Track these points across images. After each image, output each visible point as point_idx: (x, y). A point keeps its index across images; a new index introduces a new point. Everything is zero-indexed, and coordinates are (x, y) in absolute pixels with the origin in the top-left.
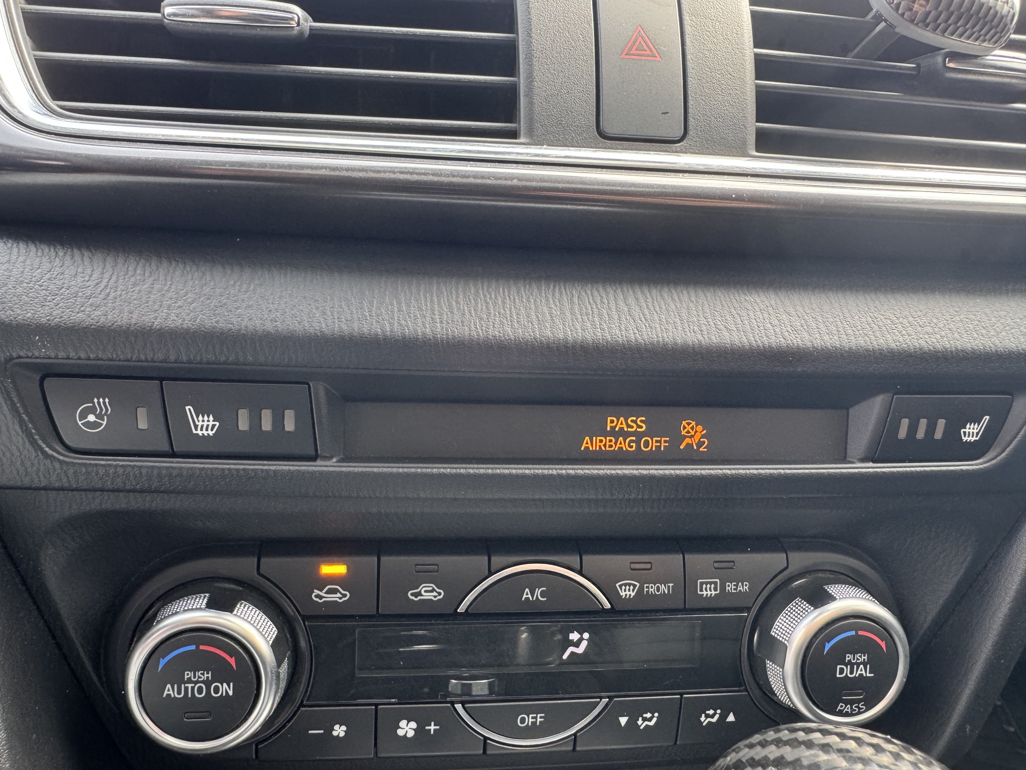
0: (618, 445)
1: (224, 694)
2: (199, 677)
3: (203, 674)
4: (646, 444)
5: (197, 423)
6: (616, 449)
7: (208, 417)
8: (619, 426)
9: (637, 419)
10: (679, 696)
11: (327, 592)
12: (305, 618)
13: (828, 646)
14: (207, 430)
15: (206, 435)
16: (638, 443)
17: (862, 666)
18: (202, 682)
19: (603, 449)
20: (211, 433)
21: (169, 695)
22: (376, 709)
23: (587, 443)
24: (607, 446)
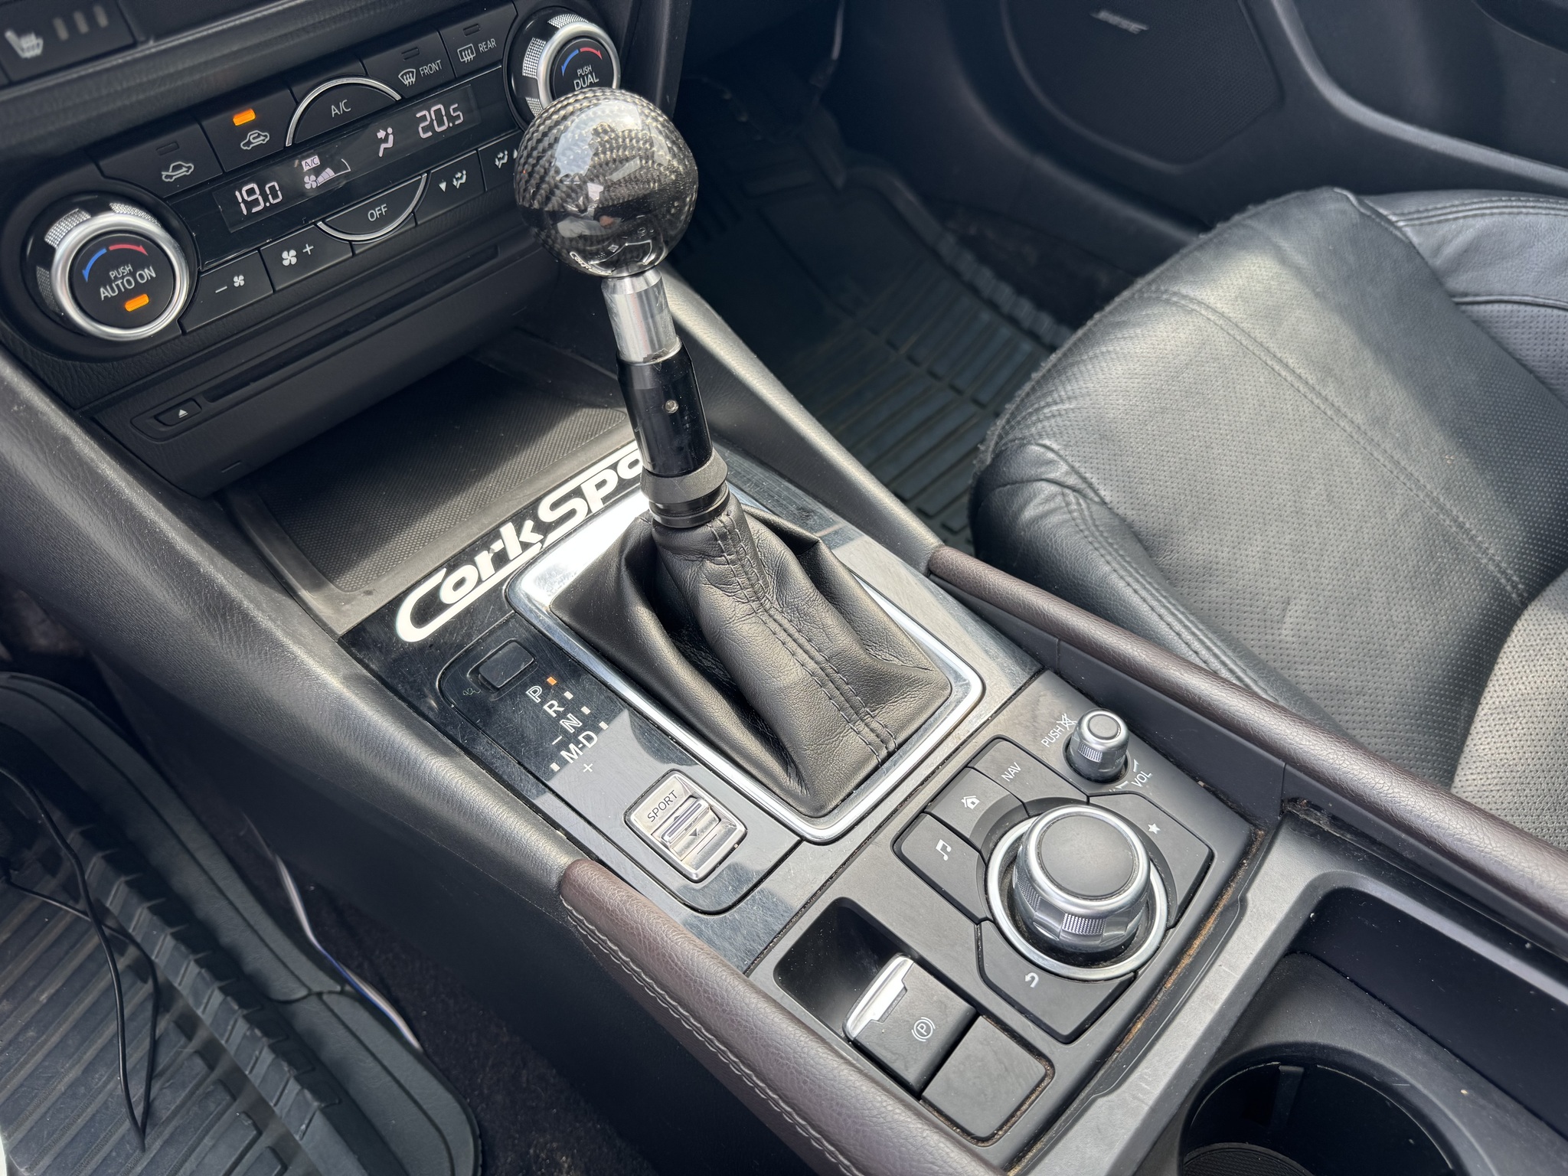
1: (149, 278)
2: (123, 272)
3: (125, 268)
5: (22, 46)
7: (30, 36)
10: (475, 151)
11: (173, 171)
13: (563, 69)
14: (33, 49)
15: (34, 55)
18: (127, 275)
20: (37, 52)
21: (106, 297)
22: (259, 251)
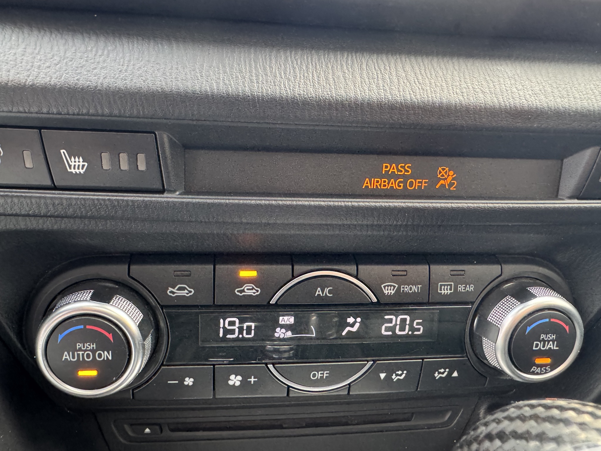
0: (390, 185)
1: (105, 359)
2: (87, 347)
3: (90, 345)
4: (411, 184)
5: (71, 163)
6: (389, 188)
7: (79, 158)
8: (391, 170)
9: (405, 165)
10: (421, 360)
11: (178, 290)
12: (162, 307)
13: (529, 329)
14: (78, 169)
15: (78, 173)
16: (405, 183)
17: (551, 342)
18: (90, 350)
19: (379, 188)
20: (82, 171)
21: (66, 359)
22: (214, 368)
23: (367, 183)
24: (382, 186)
